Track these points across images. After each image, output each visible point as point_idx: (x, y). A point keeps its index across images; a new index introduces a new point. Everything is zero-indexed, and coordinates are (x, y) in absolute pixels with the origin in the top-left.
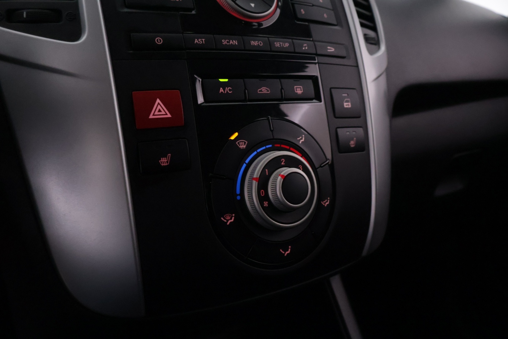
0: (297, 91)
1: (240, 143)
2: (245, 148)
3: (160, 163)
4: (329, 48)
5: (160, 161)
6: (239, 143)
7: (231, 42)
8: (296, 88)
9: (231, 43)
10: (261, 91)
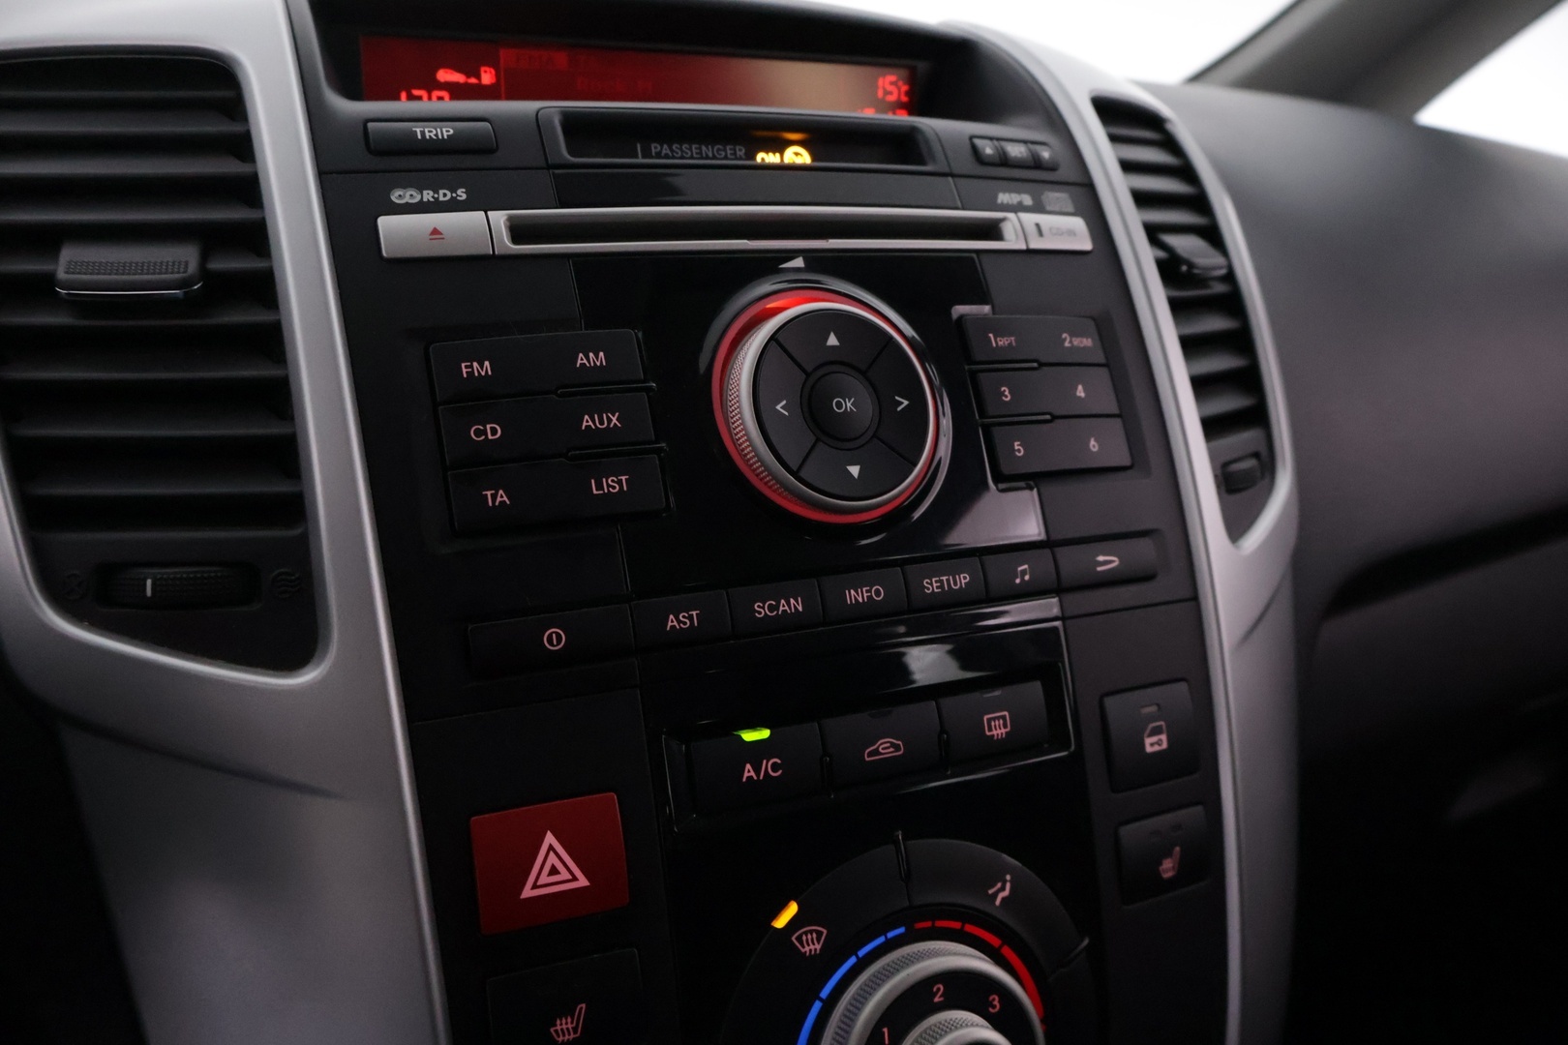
0: (990, 730)
1: (804, 938)
2: (818, 952)
3: (554, 1034)
4: (1101, 558)
5: (552, 1030)
6: (799, 939)
7: (783, 606)
8: (989, 720)
9: (781, 608)
10: (876, 752)
